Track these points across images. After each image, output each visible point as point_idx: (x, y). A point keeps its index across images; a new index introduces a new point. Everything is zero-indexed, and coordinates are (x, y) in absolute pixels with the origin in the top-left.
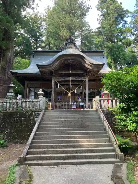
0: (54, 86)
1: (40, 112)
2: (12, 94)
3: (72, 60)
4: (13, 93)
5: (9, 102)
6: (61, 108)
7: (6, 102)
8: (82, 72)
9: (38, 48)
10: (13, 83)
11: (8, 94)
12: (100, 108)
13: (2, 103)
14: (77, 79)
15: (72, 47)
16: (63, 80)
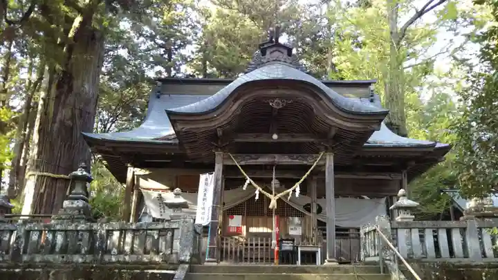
0: (219, 182)
1: (172, 272)
2: (80, 204)
3: (280, 98)
4: (83, 199)
6: (240, 257)
7: (54, 231)
11: (66, 204)
13: (41, 231)
14: (297, 162)
15: (283, 60)
16: (252, 162)
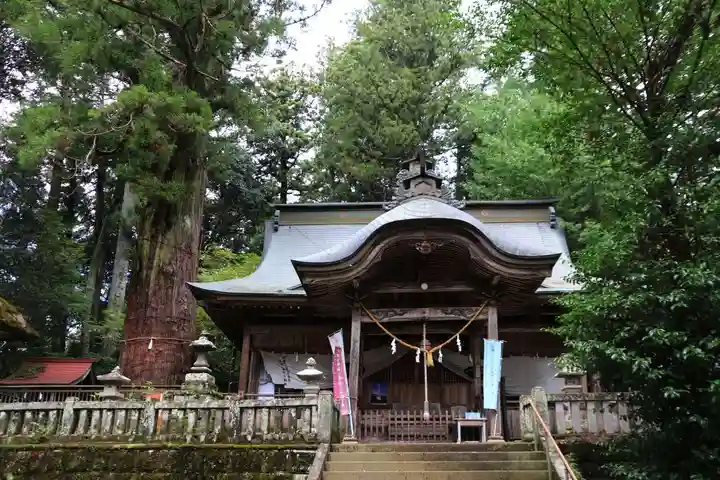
0: (358, 345)
1: (312, 452)
2: (204, 377)
3: (428, 241)
4: (206, 371)
5: (196, 410)
6: (386, 434)
7: (184, 410)
8: (469, 289)
9: (289, 191)
10: (206, 336)
11: (189, 377)
12: (549, 434)
13: (170, 410)
14: (452, 317)
15: (430, 193)
16: (396, 318)
